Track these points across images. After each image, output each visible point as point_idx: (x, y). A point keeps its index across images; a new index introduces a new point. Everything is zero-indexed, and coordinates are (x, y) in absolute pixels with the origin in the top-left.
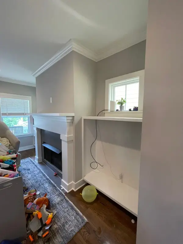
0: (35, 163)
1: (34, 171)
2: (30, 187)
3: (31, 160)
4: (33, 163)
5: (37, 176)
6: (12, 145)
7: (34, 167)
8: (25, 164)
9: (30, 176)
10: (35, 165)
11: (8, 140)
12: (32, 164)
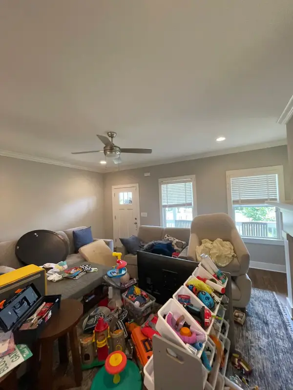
0: (283, 313)
1: (278, 337)
2: (257, 374)
3: (276, 301)
4: (280, 313)
5: (281, 355)
6: (236, 257)
7: (279, 325)
8: (262, 305)
9: (264, 341)
10: (284, 322)
11: (233, 248)
12: (277, 313)
